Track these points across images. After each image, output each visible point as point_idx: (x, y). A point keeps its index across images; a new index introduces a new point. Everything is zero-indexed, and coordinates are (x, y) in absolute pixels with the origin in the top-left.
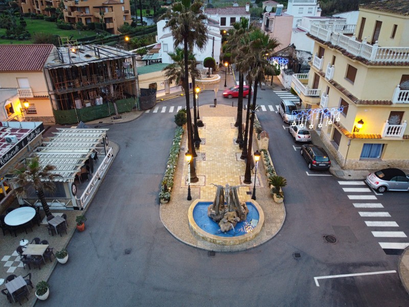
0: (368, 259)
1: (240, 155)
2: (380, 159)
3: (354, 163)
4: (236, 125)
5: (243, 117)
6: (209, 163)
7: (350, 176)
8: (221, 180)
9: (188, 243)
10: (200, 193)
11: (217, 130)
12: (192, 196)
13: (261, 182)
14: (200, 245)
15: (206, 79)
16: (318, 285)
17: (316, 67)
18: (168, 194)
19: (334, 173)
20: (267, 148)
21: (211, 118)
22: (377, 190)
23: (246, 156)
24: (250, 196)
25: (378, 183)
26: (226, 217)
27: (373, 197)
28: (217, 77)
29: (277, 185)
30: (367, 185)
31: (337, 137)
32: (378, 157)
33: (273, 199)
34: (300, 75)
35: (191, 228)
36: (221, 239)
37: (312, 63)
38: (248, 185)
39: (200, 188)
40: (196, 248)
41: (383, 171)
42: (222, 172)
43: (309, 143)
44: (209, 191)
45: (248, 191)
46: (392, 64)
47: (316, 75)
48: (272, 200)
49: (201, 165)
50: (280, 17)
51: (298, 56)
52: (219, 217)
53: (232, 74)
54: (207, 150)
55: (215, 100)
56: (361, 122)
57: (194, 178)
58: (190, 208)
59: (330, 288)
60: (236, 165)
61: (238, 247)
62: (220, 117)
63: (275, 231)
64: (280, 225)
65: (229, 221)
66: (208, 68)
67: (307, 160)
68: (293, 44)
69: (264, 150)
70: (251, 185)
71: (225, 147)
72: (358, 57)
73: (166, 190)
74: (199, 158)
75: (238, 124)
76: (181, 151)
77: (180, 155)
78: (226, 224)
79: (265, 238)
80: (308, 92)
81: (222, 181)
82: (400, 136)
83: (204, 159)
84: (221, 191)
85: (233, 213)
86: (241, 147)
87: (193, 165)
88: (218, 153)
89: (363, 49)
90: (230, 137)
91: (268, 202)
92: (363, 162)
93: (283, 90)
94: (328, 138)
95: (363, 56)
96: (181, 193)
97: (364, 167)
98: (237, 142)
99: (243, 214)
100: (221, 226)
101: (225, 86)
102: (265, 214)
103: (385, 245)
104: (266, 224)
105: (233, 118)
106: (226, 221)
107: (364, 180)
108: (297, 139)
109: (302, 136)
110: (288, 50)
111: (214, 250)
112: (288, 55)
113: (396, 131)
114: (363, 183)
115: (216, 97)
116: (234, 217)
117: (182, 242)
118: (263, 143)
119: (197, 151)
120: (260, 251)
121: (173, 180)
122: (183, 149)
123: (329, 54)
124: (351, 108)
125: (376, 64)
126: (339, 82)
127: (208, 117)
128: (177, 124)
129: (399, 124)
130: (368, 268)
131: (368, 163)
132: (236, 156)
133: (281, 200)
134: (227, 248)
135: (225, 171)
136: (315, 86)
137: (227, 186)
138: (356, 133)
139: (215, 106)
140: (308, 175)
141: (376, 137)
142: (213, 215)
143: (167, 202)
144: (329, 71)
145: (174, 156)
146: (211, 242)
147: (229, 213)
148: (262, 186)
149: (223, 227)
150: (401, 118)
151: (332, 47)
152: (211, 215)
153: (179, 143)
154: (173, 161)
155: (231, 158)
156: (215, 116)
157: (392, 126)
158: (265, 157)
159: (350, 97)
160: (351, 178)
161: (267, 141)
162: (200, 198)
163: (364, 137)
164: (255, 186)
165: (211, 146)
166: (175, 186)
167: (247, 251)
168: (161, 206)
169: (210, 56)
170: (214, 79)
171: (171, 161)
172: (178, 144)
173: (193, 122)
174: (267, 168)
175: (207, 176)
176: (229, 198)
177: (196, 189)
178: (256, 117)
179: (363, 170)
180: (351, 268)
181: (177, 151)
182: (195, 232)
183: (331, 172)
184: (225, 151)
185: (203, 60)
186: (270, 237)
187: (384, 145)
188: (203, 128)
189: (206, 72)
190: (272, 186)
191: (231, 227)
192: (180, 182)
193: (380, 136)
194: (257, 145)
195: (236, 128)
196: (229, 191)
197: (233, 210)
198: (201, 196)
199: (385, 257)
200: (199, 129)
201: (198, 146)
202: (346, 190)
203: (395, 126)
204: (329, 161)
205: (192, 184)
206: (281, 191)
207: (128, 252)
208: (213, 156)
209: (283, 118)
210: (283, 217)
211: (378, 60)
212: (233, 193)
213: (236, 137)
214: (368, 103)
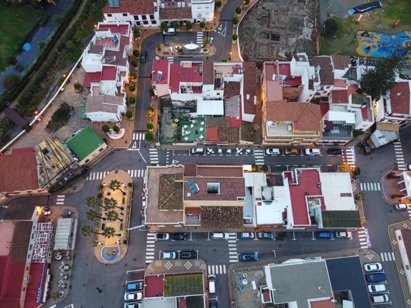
16: (127, 273)
28: (122, 133)
35: (101, 257)
40: (103, 263)
64: (124, 255)
93: (155, 147)
101: (126, 142)
103: (147, 262)
104: (120, 255)
111: (106, 264)
117: (99, 261)
120: (118, 264)
134: (110, 263)
139: (117, 172)
140: (140, 230)
148: (124, 237)
167: (114, 264)
168: (94, 247)
170: (120, 135)
186: (121, 259)
199: (145, 265)
207: (87, 265)
210: (126, 251)
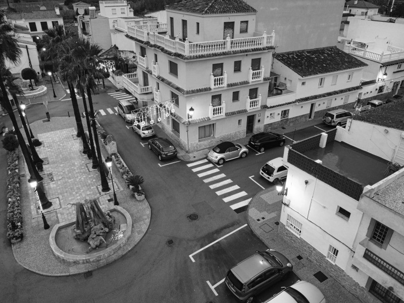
0: (226, 223)
1: (91, 165)
2: (214, 137)
3: (195, 145)
4: (78, 135)
5: (84, 126)
6: (59, 183)
7: (194, 157)
8: (77, 196)
9: (59, 275)
10: (57, 217)
11: (59, 145)
12: (49, 223)
13: (119, 186)
14: (73, 271)
15: (30, 93)
16: (193, 261)
17: (142, 66)
18: (18, 231)
19: (182, 159)
20: (116, 151)
21: (48, 134)
22: (218, 163)
23: (98, 165)
24: (112, 203)
25: (217, 157)
26: (93, 232)
27: (217, 170)
28: (43, 89)
29: (135, 184)
30: (210, 162)
31: (176, 126)
32: (212, 135)
33: (135, 198)
34: (129, 75)
35: (58, 258)
36: (94, 256)
37: (137, 62)
38: (108, 192)
39: (56, 212)
40: (70, 275)
41: (218, 146)
42: (77, 188)
43: (154, 136)
44: (67, 212)
45: (109, 198)
46: (202, 56)
47: (144, 73)
48: (134, 200)
49: (51, 187)
50: (95, 19)
51: (123, 56)
52: (86, 235)
53: (59, 83)
54: (53, 170)
55: (47, 113)
56: (192, 109)
57: (47, 203)
58: (50, 237)
59: (203, 260)
60: (90, 176)
61: (114, 257)
62: (58, 131)
63: (144, 228)
64: (148, 221)
65: (97, 235)
66: (29, 80)
67: (156, 153)
68: (115, 45)
69: (114, 154)
70: (110, 191)
71: (73, 161)
72: (175, 53)
73: (14, 227)
74: (46, 181)
75: (81, 134)
76: (21, 178)
77: (21, 183)
78: (96, 239)
79: (138, 237)
80: (141, 90)
81: (79, 197)
82: (223, 114)
83: (52, 179)
84: (80, 208)
85: (100, 226)
86: (89, 157)
87: (41, 190)
88: (66, 170)
89: (177, 46)
90: (75, 149)
91: (132, 203)
92: (202, 143)
93: (117, 91)
94: (169, 128)
95: (180, 52)
96: (34, 225)
97: (204, 147)
98: (84, 152)
99: (110, 223)
100: (91, 243)
101: (55, 96)
102: (132, 215)
103: (234, 207)
104: (134, 225)
105: (73, 128)
106: (95, 236)
107: (206, 158)
108: (143, 135)
109: (146, 132)
110: (111, 51)
111: (90, 270)
112: (112, 56)
113: (219, 111)
114: (206, 161)
115: (47, 111)
116: (102, 229)
117: (51, 276)
118: (112, 147)
119: (41, 174)
120: (136, 252)
121: (20, 213)
122: (24, 176)
123: (150, 53)
124: (181, 99)
125: (191, 58)
126: (165, 77)
127: (45, 134)
128: (7, 149)
129: (220, 105)
130: (227, 230)
131: (206, 143)
132: (87, 167)
133: (143, 196)
134: (103, 262)
135: (80, 186)
136: (146, 83)
137: (86, 201)
138: (190, 120)
139: (49, 121)
140: (161, 166)
141: (206, 120)
142: (79, 235)
143: (19, 240)
144: (154, 68)
145: (14, 187)
146: (84, 263)
147: (95, 227)
148: (122, 189)
149: (93, 243)
150: (220, 100)
151: (151, 46)
152: (76, 235)
153: (17, 171)
154: (14, 192)
155: (82, 171)
156: (52, 131)
157: (215, 108)
158: (117, 160)
159: (178, 89)
160: (196, 159)
161: (115, 145)
162: (59, 223)
163: (197, 122)
164: (114, 192)
165: (56, 165)
166: (26, 219)
168: (14, 248)
169: (28, 66)
170: (39, 91)
171: (12, 193)
172: (15, 172)
173: (27, 143)
174: (121, 170)
175: (61, 197)
176: (92, 212)
177: (52, 215)
178: (98, 123)
179: (204, 149)
180: (215, 235)
181: (16, 180)
182: (63, 260)
183: (179, 158)
184: (74, 165)
185: (20, 72)
186: (142, 235)
187: (213, 124)
188: (42, 147)
189: (28, 85)
190: (131, 187)
191: (101, 240)
192: (31, 213)
193: (209, 118)
194: (106, 151)
195: (79, 138)
196: (89, 206)
197: (98, 223)
198: (60, 220)
199: (237, 216)
200: (37, 149)
201: (41, 169)
202: (195, 170)
203: (217, 107)
204: (175, 149)
205: (46, 210)
206: (140, 188)
208: (62, 173)
209: (124, 119)
210: (148, 212)
211: (192, 55)
212: (95, 206)
213: (82, 148)
214: (193, 92)
